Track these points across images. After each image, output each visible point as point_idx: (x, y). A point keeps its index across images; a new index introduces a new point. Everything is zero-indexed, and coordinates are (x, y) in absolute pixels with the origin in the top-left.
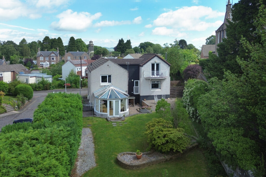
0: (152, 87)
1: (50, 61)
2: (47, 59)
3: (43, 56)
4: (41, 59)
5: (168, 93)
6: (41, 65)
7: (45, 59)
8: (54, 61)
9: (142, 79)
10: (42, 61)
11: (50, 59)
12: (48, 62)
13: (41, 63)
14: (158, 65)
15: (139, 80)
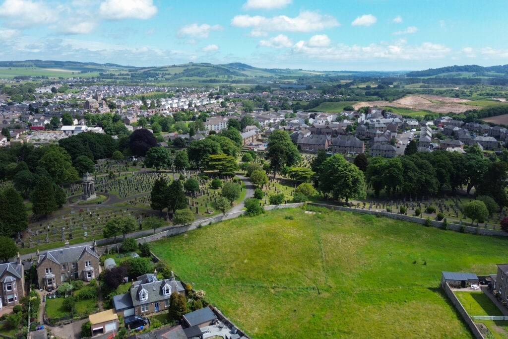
1: (2, 294)
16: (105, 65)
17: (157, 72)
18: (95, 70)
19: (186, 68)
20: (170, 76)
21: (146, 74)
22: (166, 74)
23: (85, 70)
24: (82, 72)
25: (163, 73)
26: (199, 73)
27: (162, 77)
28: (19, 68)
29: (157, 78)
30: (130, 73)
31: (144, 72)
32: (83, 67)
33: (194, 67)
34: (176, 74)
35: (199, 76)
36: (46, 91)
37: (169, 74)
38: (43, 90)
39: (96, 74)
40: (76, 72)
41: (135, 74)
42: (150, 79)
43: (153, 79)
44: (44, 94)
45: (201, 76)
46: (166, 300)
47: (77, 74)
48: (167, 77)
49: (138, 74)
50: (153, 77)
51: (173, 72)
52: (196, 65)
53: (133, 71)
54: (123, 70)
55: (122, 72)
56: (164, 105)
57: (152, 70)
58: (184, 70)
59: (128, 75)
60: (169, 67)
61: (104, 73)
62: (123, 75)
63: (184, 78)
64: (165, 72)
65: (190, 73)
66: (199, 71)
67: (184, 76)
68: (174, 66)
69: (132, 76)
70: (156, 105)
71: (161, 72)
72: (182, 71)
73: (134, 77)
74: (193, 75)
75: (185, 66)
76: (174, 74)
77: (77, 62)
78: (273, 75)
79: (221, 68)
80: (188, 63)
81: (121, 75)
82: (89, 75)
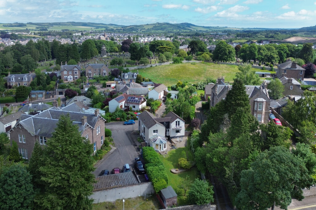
0: (176, 132)
1: (73, 75)
2: (70, 73)
3: (67, 70)
4: (65, 73)
5: (184, 134)
6: (65, 78)
7: (68, 73)
8: (77, 75)
9: (171, 129)
10: (65, 75)
11: (73, 73)
12: (72, 76)
13: (65, 77)
14: (179, 122)
15: (169, 128)
16: (109, 25)
17: (138, 28)
18: (103, 27)
19: (154, 26)
20: (145, 30)
21: (131, 29)
22: (143, 29)
23: (98, 27)
24: (96, 28)
25: (141, 29)
26: (162, 28)
27: (140, 31)
28: (63, 26)
29: (137, 31)
30: (122, 29)
31: (130, 28)
32: (97, 26)
33: (159, 25)
34: (148, 29)
35: (162, 30)
36: (78, 35)
37: (144, 29)
38: (77, 34)
39: (104, 29)
40: (93, 28)
41: (125, 29)
42: (133, 31)
43: (135, 32)
44: (77, 36)
45: (163, 30)
46: (135, 79)
47: (93, 29)
48: (143, 30)
49: (127, 29)
50: (135, 31)
51: (146, 28)
52: (161, 24)
53: (124, 27)
54: (118, 27)
55: (118, 28)
56: (140, 40)
57: (135, 27)
58: (153, 27)
59: (121, 29)
60: (145, 25)
61: (108, 29)
62: (118, 29)
63: (153, 31)
64: (142, 28)
65: (157, 28)
66: (162, 27)
67: (153, 30)
68: (148, 25)
69: (124, 30)
70: (136, 40)
71: (140, 28)
72: (152, 27)
73: (125, 30)
74: (158, 29)
75: (154, 24)
76: (147, 29)
77: (94, 23)
78: (208, 30)
79: (176, 26)
80: (156, 23)
81: (117, 29)
82: (100, 29)
